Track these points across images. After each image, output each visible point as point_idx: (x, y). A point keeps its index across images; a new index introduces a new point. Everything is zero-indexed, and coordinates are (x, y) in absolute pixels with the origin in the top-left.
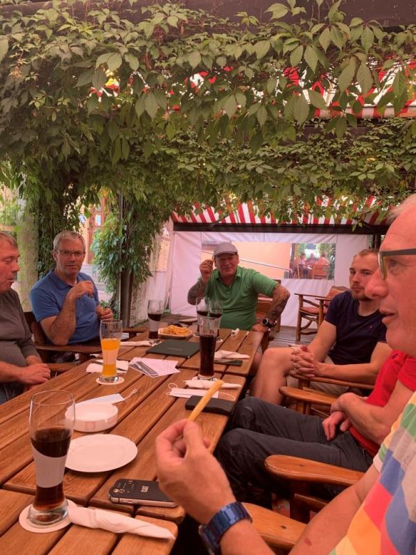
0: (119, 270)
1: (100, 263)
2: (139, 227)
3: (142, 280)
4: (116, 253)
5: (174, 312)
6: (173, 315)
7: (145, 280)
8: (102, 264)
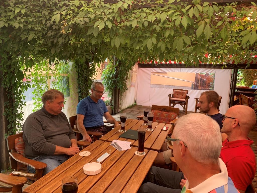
0: (113, 88)
1: (106, 84)
2: (122, 68)
3: (123, 91)
4: (112, 80)
5: (138, 104)
6: (138, 105)
7: (125, 92)
8: (106, 85)
